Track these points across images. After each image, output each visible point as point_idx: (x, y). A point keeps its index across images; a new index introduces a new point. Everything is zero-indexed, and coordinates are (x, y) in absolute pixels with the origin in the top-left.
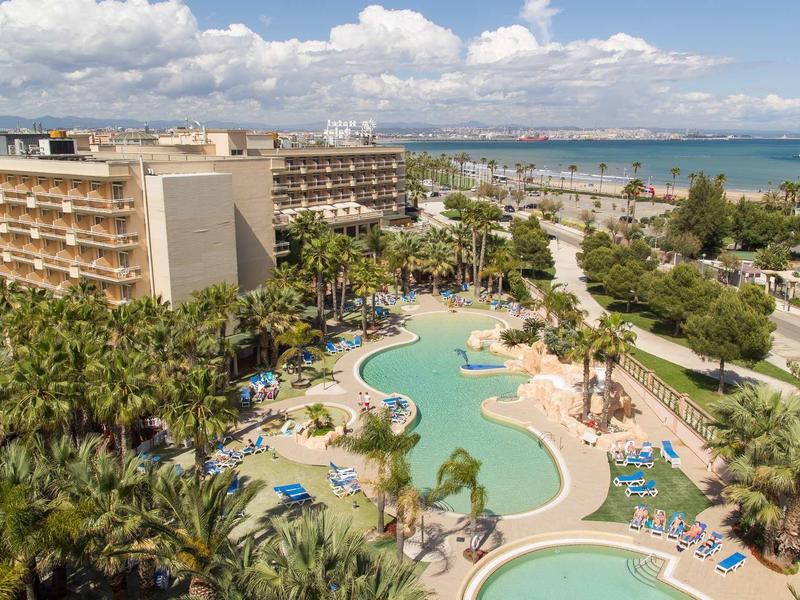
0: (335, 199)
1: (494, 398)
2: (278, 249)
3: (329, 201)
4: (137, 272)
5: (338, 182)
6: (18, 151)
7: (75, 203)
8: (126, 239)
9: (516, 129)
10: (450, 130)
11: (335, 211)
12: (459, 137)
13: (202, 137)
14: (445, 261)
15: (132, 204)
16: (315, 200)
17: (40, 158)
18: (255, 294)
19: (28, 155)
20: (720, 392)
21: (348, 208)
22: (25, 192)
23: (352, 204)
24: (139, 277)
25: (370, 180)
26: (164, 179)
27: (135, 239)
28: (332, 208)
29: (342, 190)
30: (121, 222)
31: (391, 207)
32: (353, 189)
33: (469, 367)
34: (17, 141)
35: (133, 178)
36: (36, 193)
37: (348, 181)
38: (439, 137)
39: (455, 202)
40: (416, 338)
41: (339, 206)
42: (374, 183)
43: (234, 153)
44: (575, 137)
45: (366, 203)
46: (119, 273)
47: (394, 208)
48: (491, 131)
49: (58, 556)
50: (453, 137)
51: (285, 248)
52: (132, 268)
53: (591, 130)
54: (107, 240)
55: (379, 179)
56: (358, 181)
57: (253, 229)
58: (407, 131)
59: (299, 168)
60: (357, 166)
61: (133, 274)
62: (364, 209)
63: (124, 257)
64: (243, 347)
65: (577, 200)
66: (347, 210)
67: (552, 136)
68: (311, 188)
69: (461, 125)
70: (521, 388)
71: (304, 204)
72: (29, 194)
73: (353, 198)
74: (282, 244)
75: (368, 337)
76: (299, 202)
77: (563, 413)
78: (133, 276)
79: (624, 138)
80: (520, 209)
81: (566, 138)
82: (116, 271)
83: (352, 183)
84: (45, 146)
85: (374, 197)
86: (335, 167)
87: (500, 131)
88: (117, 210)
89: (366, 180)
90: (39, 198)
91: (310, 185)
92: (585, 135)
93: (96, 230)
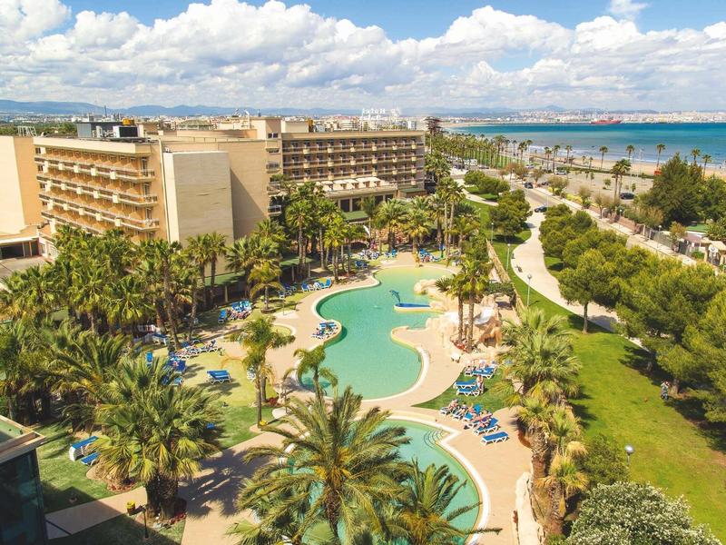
0: (358, 174)
1: (405, 327)
2: (272, 210)
3: (353, 176)
4: (157, 223)
5: (361, 160)
6: (99, 135)
7: (119, 172)
8: (149, 199)
9: (591, 113)
10: (528, 114)
11: (356, 185)
12: (535, 121)
13: (248, 124)
14: (422, 225)
15: (153, 173)
16: (340, 175)
17: (112, 140)
18: (242, 242)
19: (104, 139)
20: (584, 331)
21: (368, 182)
22: (89, 164)
23: (373, 179)
24: (158, 227)
25: (391, 159)
26: (174, 156)
27: (155, 199)
28: (354, 182)
29: (365, 167)
30: (146, 186)
31: (410, 182)
32: (375, 166)
33: (401, 305)
34: (98, 127)
35: (153, 155)
36: (97, 165)
37: (371, 160)
38: (516, 121)
39: (473, 178)
40: (377, 283)
41: (361, 180)
42: (394, 161)
43: (270, 136)
44: (648, 120)
45: (386, 178)
46: (146, 224)
47: (413, 183)
48: (566, 115)
49: (33, 385)
50: (529, 121)
51: (278, 209)
52: (154, 220)
53: (667, 113)
54: (138, 200)
55: (399, 158)
56: (379, 159)
57: (251, 195)
58: (487, 115)
59: (326, 149)
60: (378, 147)
61: (154, 224)
62: (383, 183)
63: (149, 211)
64: (232, 282)
65: (592, 178)
66: (367, 183)
67: (626, 119)
68: (336, 165)
69: (539, 110)
70: (429, 320)
71: (330, 178)
72: (92, 166)
73: (374, 174)
74: (275, 207)
75: (338, 281)
76: (327, 176)
77: (446, 338)
78: (154, 226)
79: (700, 121)
80: (539, 186)
81: (640, 121)
82: (144, 221)
83: (374, 161)
84: (116, 131)
85: (394, 173)
86: (358, 148)
87: (577, 114)
88: (144, 177)
89: (387, 159)
90: (99, 169)
91: (335, 162)
92: (658, 119)
93: (131, 192)
